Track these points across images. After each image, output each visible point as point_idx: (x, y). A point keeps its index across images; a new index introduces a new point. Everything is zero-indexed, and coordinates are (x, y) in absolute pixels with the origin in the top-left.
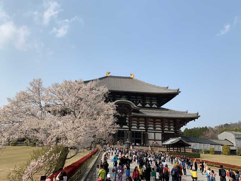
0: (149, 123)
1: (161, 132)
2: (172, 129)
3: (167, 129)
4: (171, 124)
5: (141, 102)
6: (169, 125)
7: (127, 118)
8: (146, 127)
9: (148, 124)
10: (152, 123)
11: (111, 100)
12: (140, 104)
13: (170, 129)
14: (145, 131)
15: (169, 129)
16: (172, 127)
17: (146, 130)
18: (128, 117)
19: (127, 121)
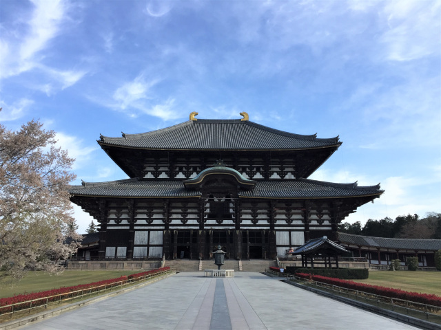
0: (278, 211)
1: (303, 228)
2: (326, 223)
3: (314, 222)
4: (324, 211)
5: (261, 170)
6: (320, 214)
7: (231, 205)
8: (272, 220)
9: (276, 214)
10: (284, 211)
11: (198, 170)
12: (258, 174)
13: (323, 222)
14: (269, 228)
15: (320, 222)
16: (325, 217)
17: (272, 226)
18: (233, 203)
19: (231, 211)
